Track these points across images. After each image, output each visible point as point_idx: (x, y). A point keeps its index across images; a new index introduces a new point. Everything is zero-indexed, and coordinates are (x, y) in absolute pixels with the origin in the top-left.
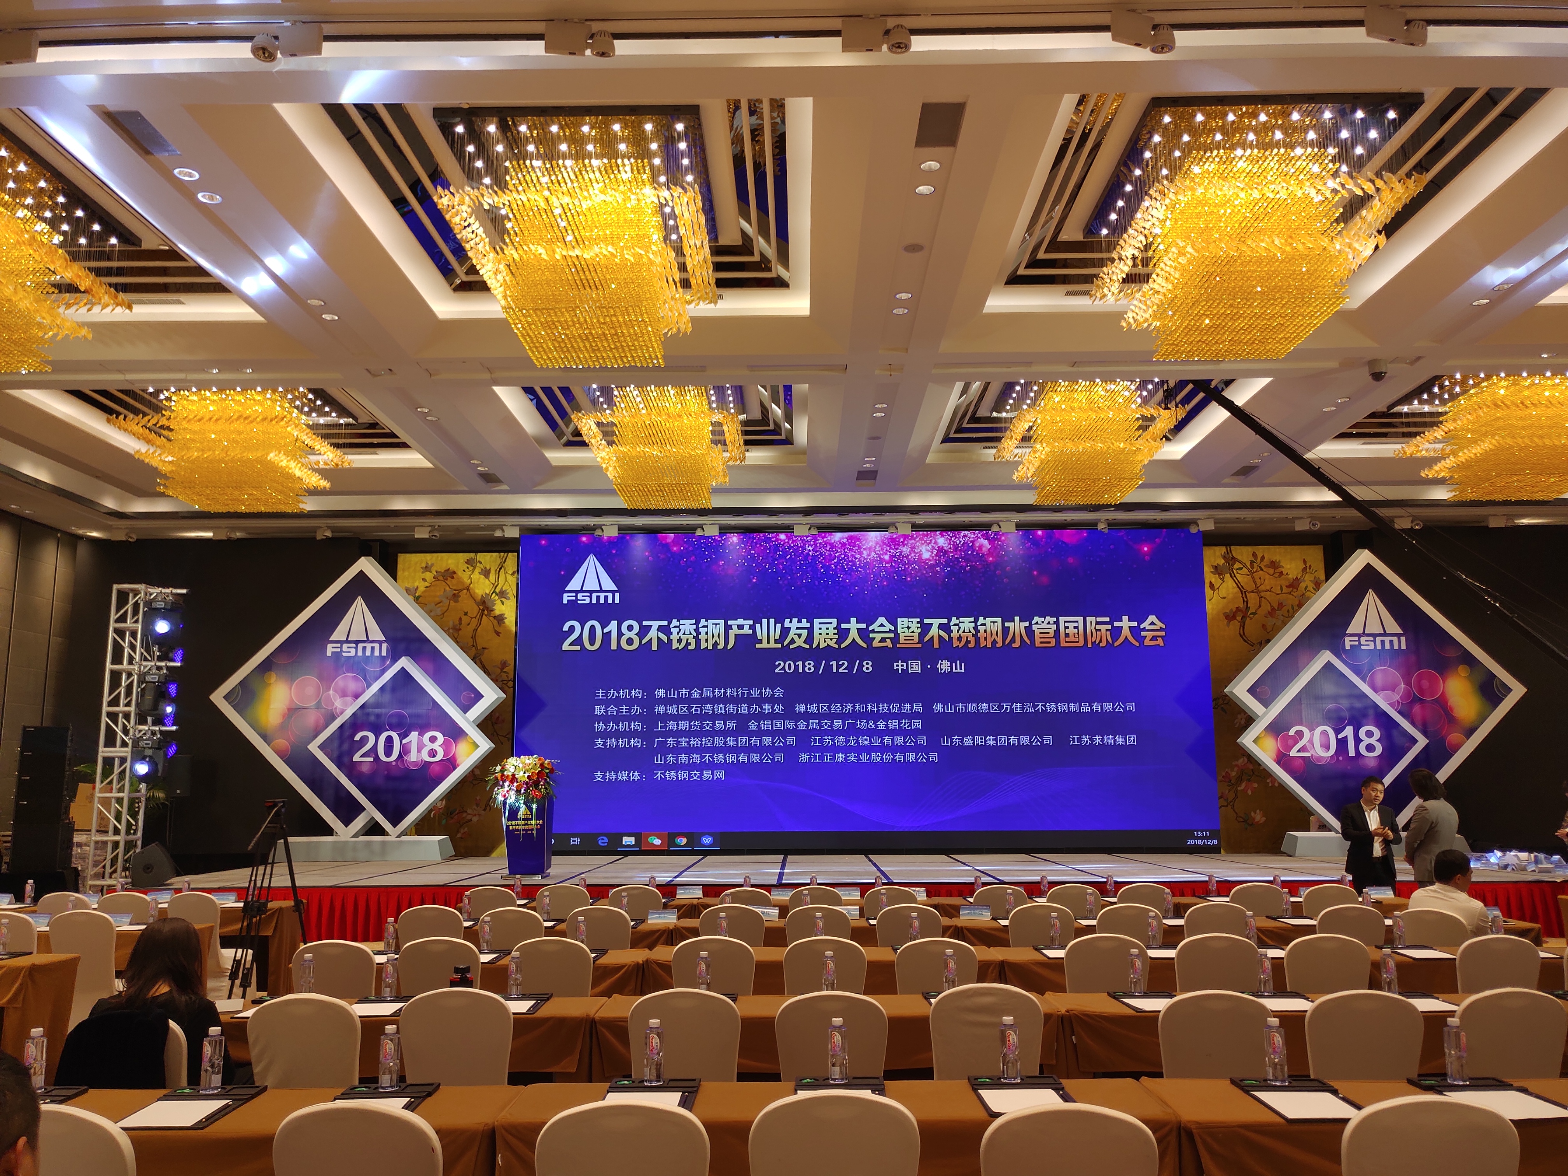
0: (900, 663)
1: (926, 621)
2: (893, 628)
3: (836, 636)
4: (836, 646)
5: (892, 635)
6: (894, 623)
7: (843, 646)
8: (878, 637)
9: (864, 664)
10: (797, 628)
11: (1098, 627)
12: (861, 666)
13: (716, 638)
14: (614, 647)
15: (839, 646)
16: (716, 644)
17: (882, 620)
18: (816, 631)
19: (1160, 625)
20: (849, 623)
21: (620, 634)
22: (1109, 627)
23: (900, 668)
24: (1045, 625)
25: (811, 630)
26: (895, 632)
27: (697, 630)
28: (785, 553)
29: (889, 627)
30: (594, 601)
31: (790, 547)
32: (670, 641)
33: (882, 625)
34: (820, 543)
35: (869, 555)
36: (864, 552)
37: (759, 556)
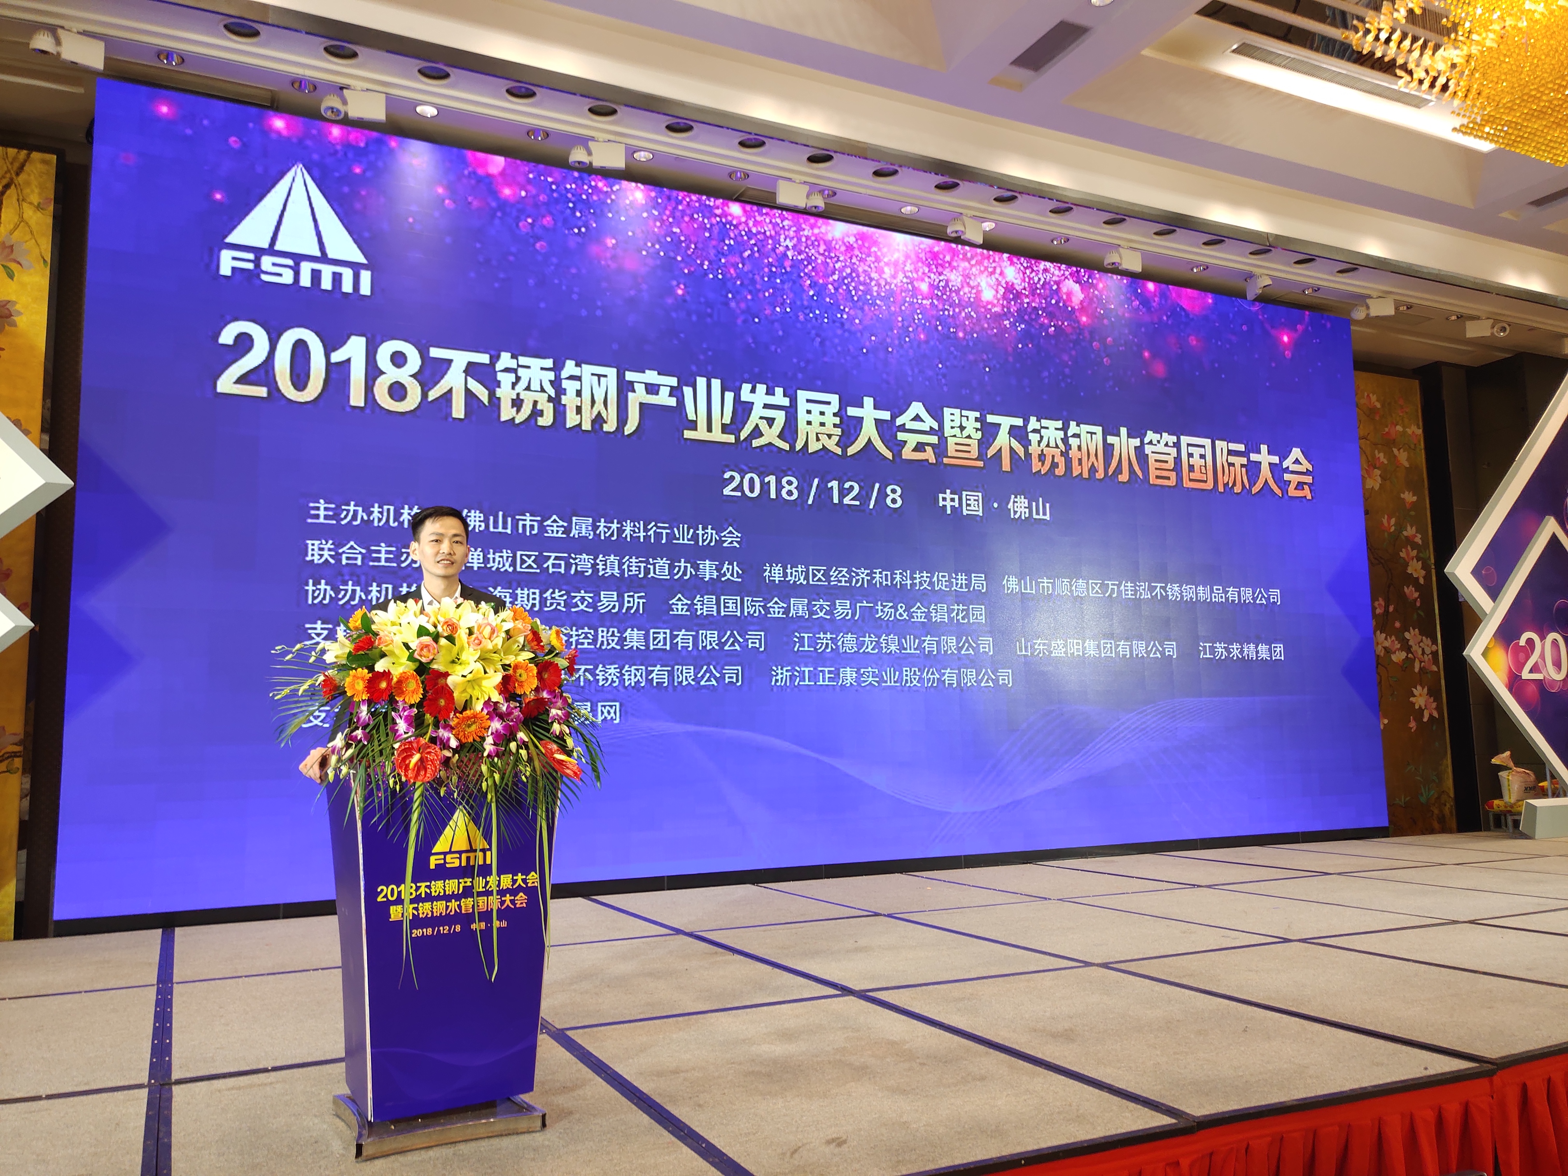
0: (948, 495)
1: (991, 419)
2: (935, 426)
3: (838, 431)
4: (839, 451)
5: (934, 439)
6: (939, 418)
7: (851, 451)
8: (912, 440)
9: (889, 490)
10: (766, 406)
11: (1232, 459)
12: (882, 495)
13: (599, 406)
14: (357, 398)
15: (844, 451)
16: (599, 420)
17: (917, 408)
18: (802, 417)
19: (1306, 465)
20: (861, 406)
21: (373, 372)
22: (1244, 461)
23: (949, 504)
24: (1161, 448)
25: (791, 412)
26: (939, 432)
27: (556, 383)
28: (741, 245)
29: (930, 423)
30: (306, 281)
31: (749, 233)
32: (495, 402)
33: (917, 418)
34: (807, 238)
35: (894, 277)
36: (886, 269)
37: (688, 240)
